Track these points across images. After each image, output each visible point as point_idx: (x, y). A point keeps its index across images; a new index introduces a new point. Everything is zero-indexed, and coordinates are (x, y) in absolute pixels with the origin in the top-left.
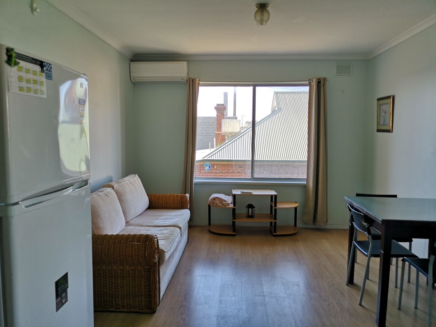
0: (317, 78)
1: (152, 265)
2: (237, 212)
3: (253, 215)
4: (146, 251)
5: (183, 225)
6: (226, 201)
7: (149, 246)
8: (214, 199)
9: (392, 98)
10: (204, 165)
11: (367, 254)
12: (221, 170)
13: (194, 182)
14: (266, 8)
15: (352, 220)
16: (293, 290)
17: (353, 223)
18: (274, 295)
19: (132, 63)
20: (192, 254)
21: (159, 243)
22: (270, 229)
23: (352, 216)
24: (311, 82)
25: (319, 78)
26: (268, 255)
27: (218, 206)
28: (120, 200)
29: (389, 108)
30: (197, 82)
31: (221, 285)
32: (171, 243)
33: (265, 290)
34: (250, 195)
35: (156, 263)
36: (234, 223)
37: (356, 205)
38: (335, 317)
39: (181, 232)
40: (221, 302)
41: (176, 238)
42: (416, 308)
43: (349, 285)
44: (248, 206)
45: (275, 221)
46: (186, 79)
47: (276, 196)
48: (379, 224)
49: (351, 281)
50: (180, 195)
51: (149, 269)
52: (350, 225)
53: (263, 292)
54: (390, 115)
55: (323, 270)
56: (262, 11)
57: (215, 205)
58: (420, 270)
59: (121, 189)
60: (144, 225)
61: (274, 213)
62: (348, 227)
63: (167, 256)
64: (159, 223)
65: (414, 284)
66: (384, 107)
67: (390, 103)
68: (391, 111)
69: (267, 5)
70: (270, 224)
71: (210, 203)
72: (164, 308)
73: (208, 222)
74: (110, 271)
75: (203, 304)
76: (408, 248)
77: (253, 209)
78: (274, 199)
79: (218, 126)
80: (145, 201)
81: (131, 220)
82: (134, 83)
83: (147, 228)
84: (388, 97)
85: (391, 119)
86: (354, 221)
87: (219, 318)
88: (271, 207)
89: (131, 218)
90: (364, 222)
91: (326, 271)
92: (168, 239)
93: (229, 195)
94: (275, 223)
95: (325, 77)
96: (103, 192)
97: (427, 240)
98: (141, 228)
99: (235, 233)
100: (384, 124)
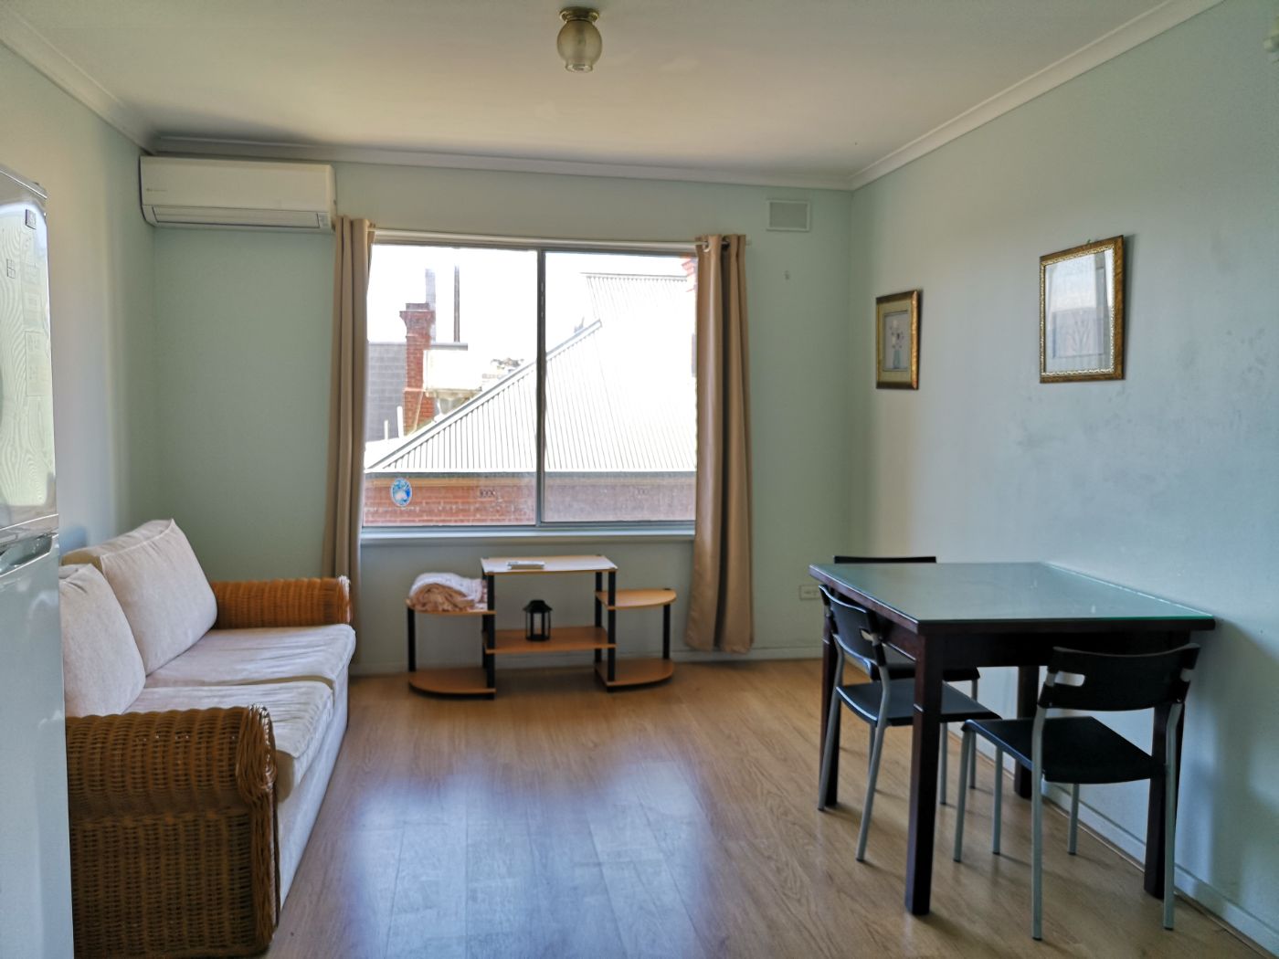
0: (720, 236)
1: (255, 803)
2: (499, 625)
3: (546, 633)
4: (234, 758)
5: (336, 673)
6: (464, 595)
7: (245, 742)
8: (429, 591)
9: (915, 296)
10: (389, 488)
11: (875, 719)
12: (427, 503)
13: (362, 540)
14: (591, 23)
15: (832, 627)
16: (680, 838)
17: (835, 636)
18: (628, 859)
19: (145, 159)
20: (367, 761)
21: (276, 732)
22: (596, 671)
23: (831, 618)
24: (704, 247)
25: (724, 234)
26: (596, 746)
27: (440, 609)
28: (125, 605)
29: (906, 323)
30: (367, 230)
31: (467, 846)
32: (309, 730)
33: (599, 848)
34: (538, 573)
35: (266, 795)
36: (488, 660)
37: (843, 586)
38: (799, 901)
39: (333, 694)
40: (473, 897)
41: (322, 712)
42: (997, 853)
43: (826, 809)
44: (529, 606)
45: (611, 646)
46: (329, 219)
47: (612, 574)
48: (910, 632)
49: (830, 799)
50: (318, 580)
51: (246, 815)
52: (825, 644)
53: (596, 854)
54: (912, 343)
55: (753, 775)
56: (580, 31)
57: (429, 609)
58: (1006, 747)
59: (123, 567)
60: (206, 679)
61: (605, 622)
62: (819, 652)
63: (299, 770)
64: (256, 672)
65: (989, 793)
66: (894, 322)
67: (910, 309)
68: (914, 332)
69: (594, 14)
70: (592, 657)
71: (415, 601)
72: (292, 934)
73: (405, 663)
74: (107, 835)
75: (418, 909)
76: (969, 693)
77: (546, 615)
78: (606, 584)
79: (413, 370)
80: (204, 606)
81: (159, 668)
82: (153, 226)
83: (220, 690)
84: (907, 295)
85: (915, 354)
86: (836, 632)
87: (472, 943)
88: (598, 604)
89: (162, 662)
90: (867, 631)
91: (761, 777)
92: (295, 718)
93: (472, 577)
94: (611, 652)
95: (740, 232)
96: (68, 580)
97: (1014, 670)
98: (198, 690)
99: (493, 690)
100: (896, 368)
